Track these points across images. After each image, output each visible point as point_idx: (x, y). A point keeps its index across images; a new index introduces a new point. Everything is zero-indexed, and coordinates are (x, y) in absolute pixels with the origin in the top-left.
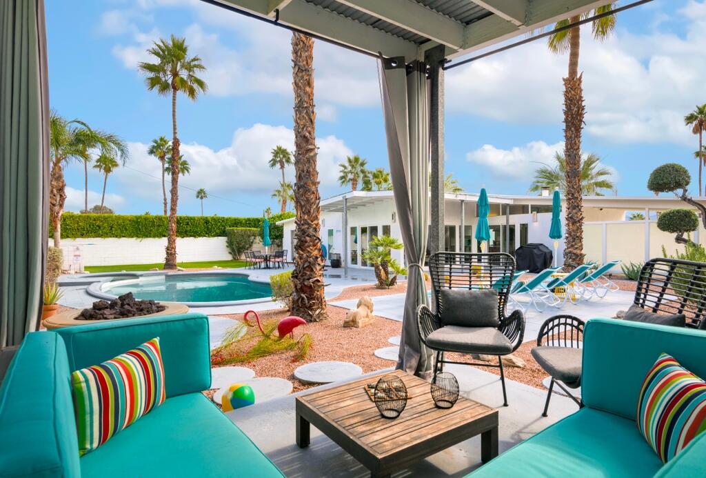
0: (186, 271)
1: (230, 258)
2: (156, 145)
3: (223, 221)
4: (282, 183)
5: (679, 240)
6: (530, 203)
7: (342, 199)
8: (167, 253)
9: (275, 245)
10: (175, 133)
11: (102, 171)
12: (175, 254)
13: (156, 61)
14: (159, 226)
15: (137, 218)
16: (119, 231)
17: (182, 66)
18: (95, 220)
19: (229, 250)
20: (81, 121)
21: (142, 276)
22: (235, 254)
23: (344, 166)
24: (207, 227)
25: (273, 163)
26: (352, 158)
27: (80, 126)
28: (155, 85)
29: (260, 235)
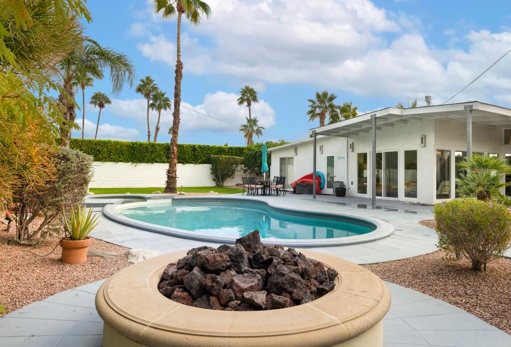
0: (187, 195)
1: (213, 184)
2: (142, 84)
3: (208, 149)
4: (249, 119)
7: (370, 118)
8: (169, 177)
9: (255, 173)
10: (179, 56)
11: (97, 106)
12: (176, 177)
14: (152, 152)
15: (133, 144)
16: (117, 156)
18: (96, 145)
19: (213, 177)
21: (150, 198)
22: (219, 181)
23: (312, 101)
24: (194, 155)
25: (241, 101)
26: (321, 94)
27: (91, 44)
28: (163, 10)
29: (242, 163)
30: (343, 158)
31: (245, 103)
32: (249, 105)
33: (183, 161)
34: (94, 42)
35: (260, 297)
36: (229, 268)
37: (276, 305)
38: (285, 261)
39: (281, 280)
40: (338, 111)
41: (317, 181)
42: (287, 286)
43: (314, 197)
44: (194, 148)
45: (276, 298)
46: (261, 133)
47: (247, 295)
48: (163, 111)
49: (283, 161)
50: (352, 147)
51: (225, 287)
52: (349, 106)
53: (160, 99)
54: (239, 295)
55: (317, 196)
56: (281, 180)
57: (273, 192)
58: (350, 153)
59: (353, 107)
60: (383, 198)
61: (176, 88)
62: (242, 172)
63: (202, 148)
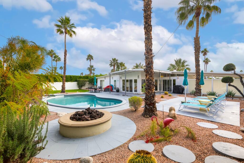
0: (69, 94)
1: (78, 88)
2: (50, 52)
3: (76, 77)
4: (90, 65)
5: (230, 85)
6: (176, 74)
8: (62, 88)
10: (65, 48)
12: (65, 88)
13: (60, 24)
17: (68, 26)
19: (78, 86)
20: (33, 42)
21: (56, 95)
22: (80, 87)
23: (111, 61)
24: (71, 79)
25: (87, 59)
26: (114, 59)
27: (33, 44)
28: (59, 32)
29: (88, 81)
30: (118, 81)
31: (89, 60)
32: (90, 61)
33: (67, 81)
34: (34, 43)
35: (89, 119)
36: (84, 115)
37: (92, 120)
38: (94, 113)
39: (93, 116)
40: (119, 64)
41: (111, 88)
42: (94, 117)
43: (110, 93)
44: (71, 77)
45: (92, 119)
46: (95, 70)
47: (87, 119)
48: (58, 62)
49: (101, 81)
50: (121, 78)
51: (83, 118)
52: (122, 63)
53: (57, 58)
54: (86, 119)
55: (111, 92)
56: (101, 88)
57: (98, 91)
58: (120, 79)
59: (123, 63)
60: (129, 92)
61: (64, 58)
62: (88, 84)
63: (74, 76)
